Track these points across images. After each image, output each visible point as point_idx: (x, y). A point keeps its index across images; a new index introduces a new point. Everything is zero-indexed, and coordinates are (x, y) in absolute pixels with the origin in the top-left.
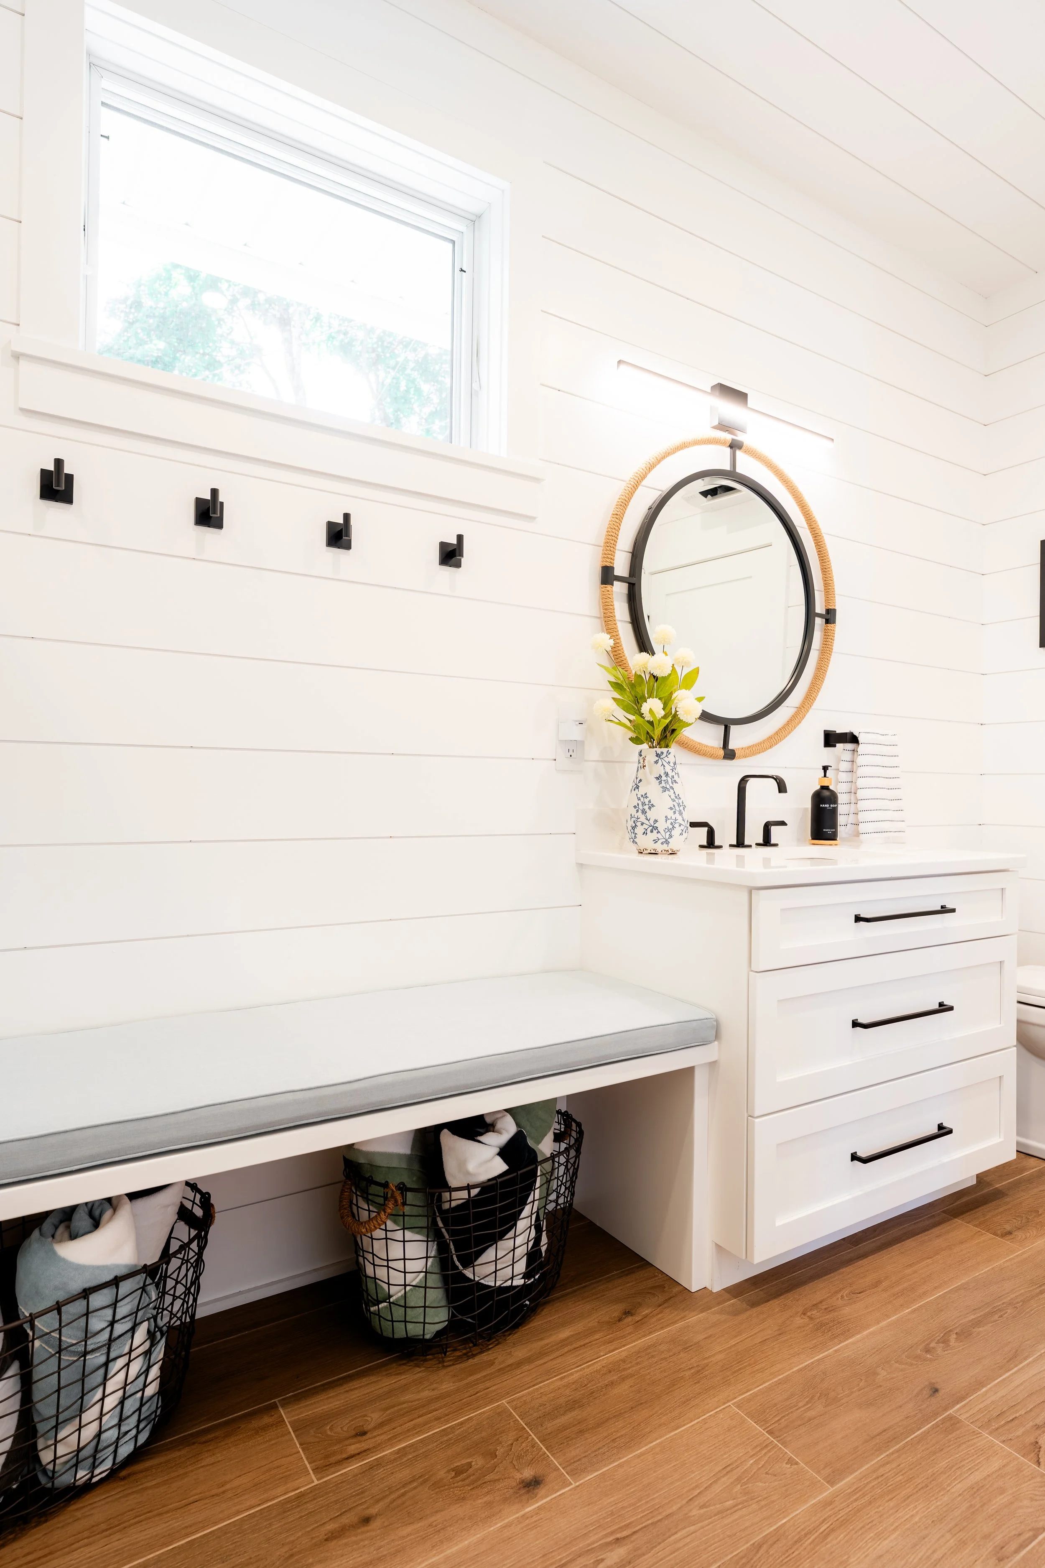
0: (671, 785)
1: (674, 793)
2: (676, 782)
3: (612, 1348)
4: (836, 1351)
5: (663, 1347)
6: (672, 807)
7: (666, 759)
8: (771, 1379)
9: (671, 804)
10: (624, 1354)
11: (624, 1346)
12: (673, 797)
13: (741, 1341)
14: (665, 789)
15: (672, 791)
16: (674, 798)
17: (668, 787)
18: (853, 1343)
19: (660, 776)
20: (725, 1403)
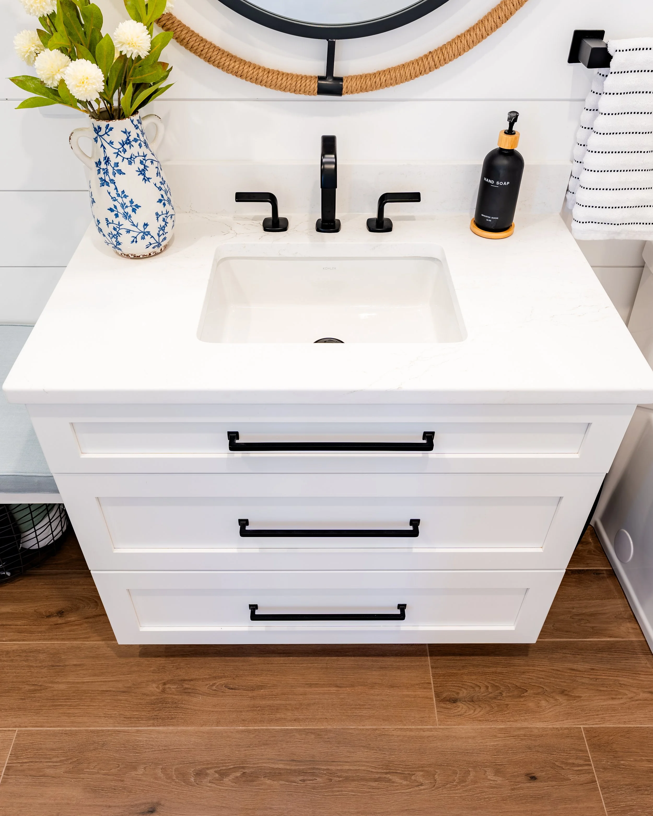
0: (112, 177)
1: (116, 189)
2: (120, 172)
3: (15, 638)
4: (138, 731)
5: (42, 656)
6: (113, 207)
7: (105, 137)
8: (65, 726)
9: (111, 204)
10: (15, 647)
11: (24, 640)
12: (114, 194)
13: (92, 682)
14: (104, 182)
15: (112, 185)
16: (116, 196)
17: (107, 179)
18: (159, 732)
19: (100, 162)
20: (14, 727)
